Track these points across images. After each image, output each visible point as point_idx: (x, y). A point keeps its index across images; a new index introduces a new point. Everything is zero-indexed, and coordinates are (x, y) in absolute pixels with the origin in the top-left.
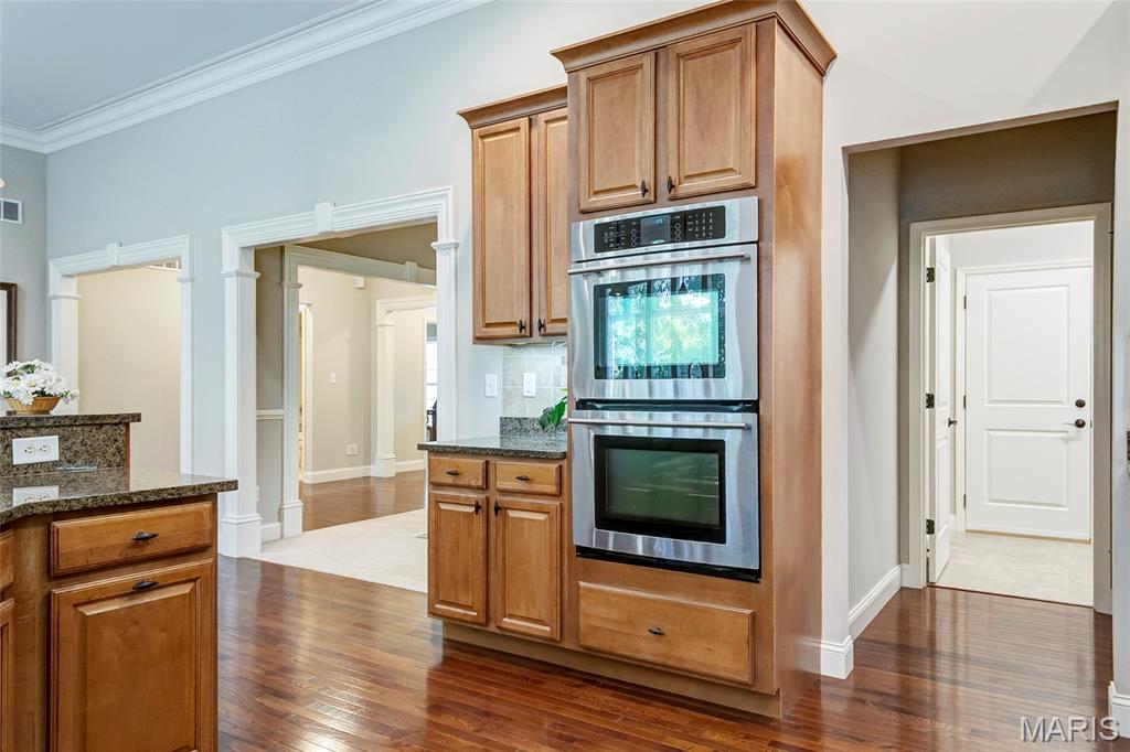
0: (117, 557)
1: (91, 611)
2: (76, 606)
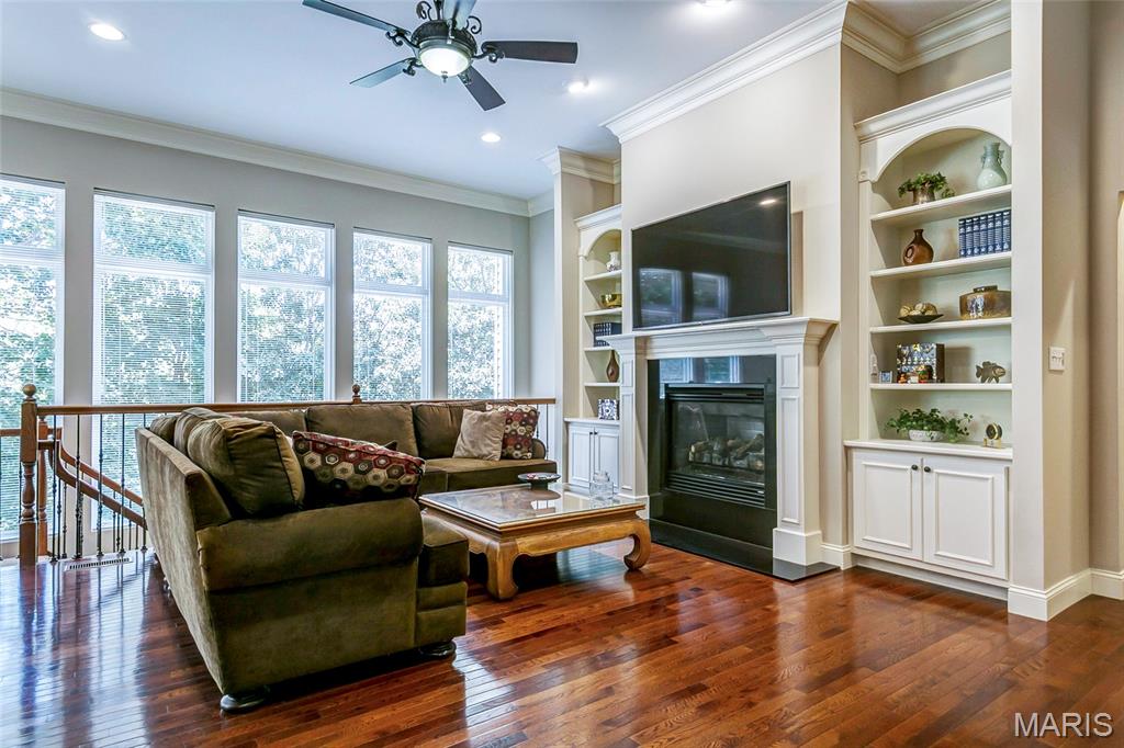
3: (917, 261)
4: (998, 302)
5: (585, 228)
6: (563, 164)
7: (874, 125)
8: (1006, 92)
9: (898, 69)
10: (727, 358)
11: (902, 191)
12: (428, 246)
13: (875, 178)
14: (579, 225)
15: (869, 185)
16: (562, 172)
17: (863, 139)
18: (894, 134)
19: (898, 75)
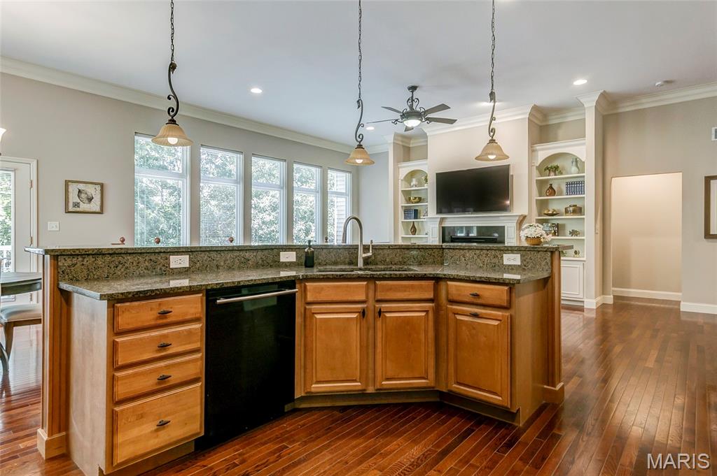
0: (467, 300)
1: (459, 317)
2: (455, 314)
3: (550, 195)
4: (578, 210)
5: (401, 167)
6: (394, 139)
7: (538, 147)
8: (584, 144)
9: (540, 124)
10: (472, 227)
11: (545, 170)
12: (319, 170)
13: (538, 165)
14: (400, 166)
15: (535, 167)
16: (394, 143)
17: (533, 151)
18: (544, 152)
19: (541, 126)
